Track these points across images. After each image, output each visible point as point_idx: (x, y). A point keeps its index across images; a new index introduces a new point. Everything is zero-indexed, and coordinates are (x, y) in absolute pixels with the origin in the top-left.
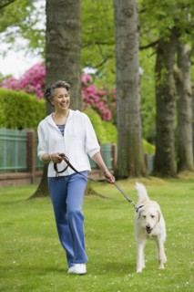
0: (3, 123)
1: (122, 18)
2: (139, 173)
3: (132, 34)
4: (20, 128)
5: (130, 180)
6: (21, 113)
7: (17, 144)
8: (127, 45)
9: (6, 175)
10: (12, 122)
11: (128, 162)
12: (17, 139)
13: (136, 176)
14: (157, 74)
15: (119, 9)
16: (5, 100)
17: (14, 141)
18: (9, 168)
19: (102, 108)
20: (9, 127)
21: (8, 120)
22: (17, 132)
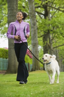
0: (1, 57)
1: (33, 26)
2: (38, 69)
3: (35, 30)
4: (6, 59)
5: (36, 71)
6: (7, 55)
7: (5, 63)
8: (34, 33)
9: (2, 71)
10: (4, 57)
11: (35, 66)
12: (5, 61)
13: (37, 70)
14: (44, 43)
15: (32, 23)
16: (2, 51)
17: (4, 62)
18: (3, 69)
19: (30, 55)
20: (3, 58)
21: (3, 56)
22: (5, 59)
